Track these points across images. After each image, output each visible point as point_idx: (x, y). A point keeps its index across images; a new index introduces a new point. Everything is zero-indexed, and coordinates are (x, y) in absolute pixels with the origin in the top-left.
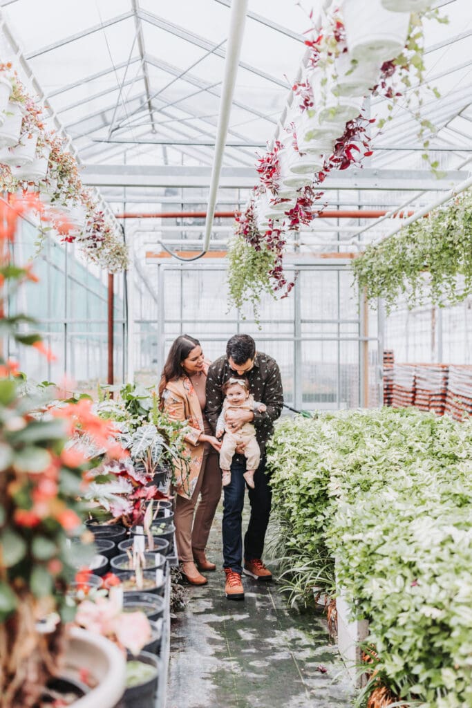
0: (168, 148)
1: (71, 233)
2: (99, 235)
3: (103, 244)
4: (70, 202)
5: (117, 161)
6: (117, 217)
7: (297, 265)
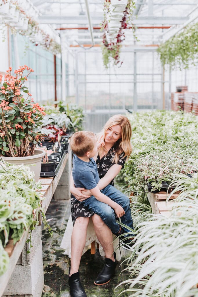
1: (37, 43)
2: (48, 43)
4: (36, 35)
6: (57, 29)
7: (135, 50)
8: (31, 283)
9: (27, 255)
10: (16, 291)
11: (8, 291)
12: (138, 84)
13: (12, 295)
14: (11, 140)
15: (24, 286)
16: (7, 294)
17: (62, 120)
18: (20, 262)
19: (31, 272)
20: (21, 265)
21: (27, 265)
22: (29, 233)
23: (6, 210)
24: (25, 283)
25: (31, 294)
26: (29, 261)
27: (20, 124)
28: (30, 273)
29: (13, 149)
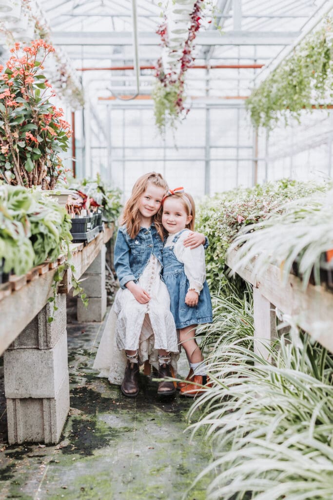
0: (115, 19)
2: (64, 79)
3: (67, 86)
5: (76, 28)
6: (77, 70)
7: (207, 105)
8: (54, 379)
9: (47, 333)
10: (28, 392)
11: (16, 391)
12: (212, 163)
13: (22, 397)
14: (18, 161)
15: (41, 384)
16: (14, 397)
17: (90, 191)
18: (35, 345)
19: (53, 360)
20: (38, 349)
21: (46, 349)
22: (53, 286)
23: (26, 198)
24: (44, 379)
25: (53, 398)
26: (50, 343)
27: (33, 132)
28: (52, 363)
29: (22, 176)
